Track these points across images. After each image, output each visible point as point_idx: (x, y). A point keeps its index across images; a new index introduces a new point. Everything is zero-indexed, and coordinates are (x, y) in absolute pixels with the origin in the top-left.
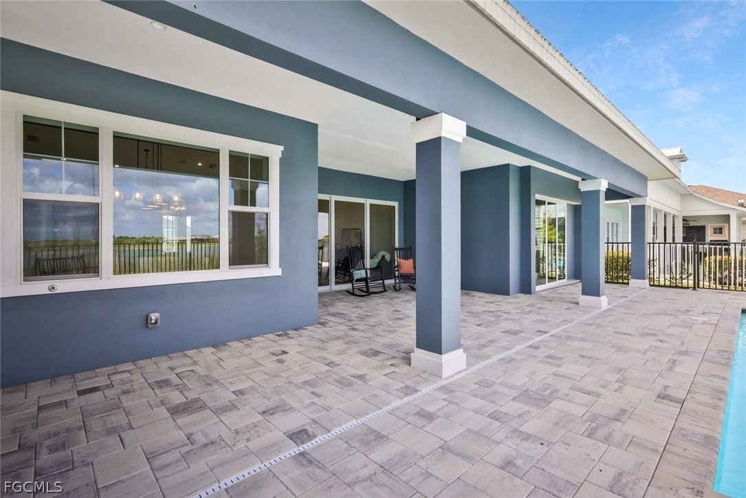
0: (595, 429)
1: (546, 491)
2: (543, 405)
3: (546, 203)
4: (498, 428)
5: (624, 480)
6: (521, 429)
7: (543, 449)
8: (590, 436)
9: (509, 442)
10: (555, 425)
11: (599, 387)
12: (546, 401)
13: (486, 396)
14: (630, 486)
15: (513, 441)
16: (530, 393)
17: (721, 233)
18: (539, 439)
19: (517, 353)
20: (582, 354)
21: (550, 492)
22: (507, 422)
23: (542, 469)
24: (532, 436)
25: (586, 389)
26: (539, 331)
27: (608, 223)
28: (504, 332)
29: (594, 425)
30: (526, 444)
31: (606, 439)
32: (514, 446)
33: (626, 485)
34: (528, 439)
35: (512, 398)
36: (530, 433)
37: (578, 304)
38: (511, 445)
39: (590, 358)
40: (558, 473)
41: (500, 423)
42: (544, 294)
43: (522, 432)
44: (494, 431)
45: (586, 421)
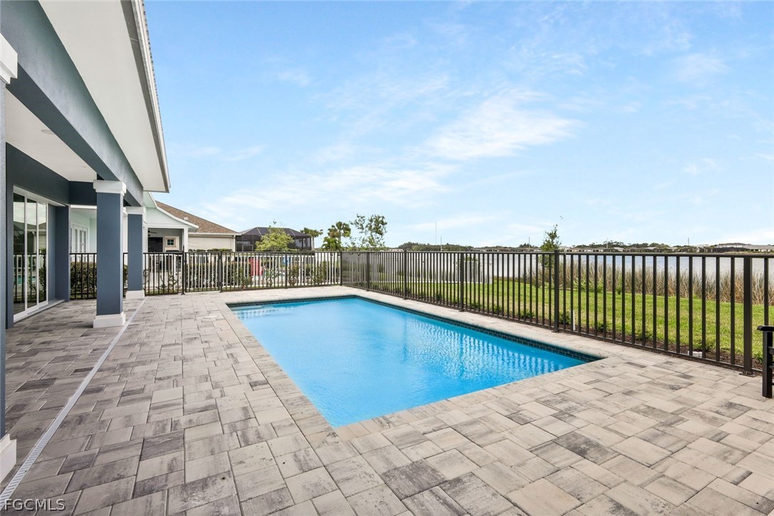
0: (244, 435)
1: (273, 512)
2: (180, 444)
3: (26, 200)
4: (163, 499)
5: (301, 458)
6: (188, 481)
7: (229, 483)
8: (247, 443)
9: (194, 502)
10: (212, 455)
11: (207, 399)
12: (179, 439)
13: (100, 477)
14: (308, 459)
15: (197, 498)
16: (152, 440)
17: (172, 244)
18: (216, 476)
19: (76, 406)
20: (158, 377)
21: (277, 511)
22: (164, 486)
23: (250, 499)
24: (206, 479)
25: (200, 407)
26: (76, 371)
27: (76, 230)
28: (22, 389)
29: (239, 433)
30: (210, 491)
31: (260, 438)
32: (202, 502)
33: (306, 460)
34: (206, 485)
35: (137, 459)
36: (201, 477)
37: (91, 326)
38: (198, 503)
39: (169, 377)
40: (264, 490)
41: (160, 493)
42: (26, 323)
43: (193, 483)
44: (163, 505)
45: (231, 433)
